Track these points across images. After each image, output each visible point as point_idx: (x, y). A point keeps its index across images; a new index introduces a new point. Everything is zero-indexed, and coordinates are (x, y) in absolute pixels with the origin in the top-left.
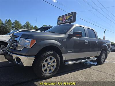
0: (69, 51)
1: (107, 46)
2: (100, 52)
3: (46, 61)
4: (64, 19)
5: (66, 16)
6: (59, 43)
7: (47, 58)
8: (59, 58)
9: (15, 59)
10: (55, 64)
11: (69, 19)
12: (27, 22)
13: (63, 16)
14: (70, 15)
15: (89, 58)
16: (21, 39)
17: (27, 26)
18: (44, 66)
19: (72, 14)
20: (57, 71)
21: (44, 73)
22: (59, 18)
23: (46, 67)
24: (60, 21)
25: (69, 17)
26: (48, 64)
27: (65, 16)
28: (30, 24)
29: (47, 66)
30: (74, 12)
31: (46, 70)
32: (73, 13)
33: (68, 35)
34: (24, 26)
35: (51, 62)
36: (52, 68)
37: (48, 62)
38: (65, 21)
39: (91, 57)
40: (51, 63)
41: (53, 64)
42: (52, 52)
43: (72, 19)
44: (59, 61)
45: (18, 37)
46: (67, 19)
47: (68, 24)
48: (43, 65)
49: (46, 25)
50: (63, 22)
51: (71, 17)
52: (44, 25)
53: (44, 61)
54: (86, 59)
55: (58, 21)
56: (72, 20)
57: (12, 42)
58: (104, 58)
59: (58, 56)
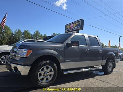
0: (67, 60)
1: (114, 55)
2: (106, 60)
3: (43, 70)
5: (73, 24)
6: (56, 52)
7: (44, 67)
8: (56, 67)
9: (13, 69)
10: (52, 73)
11: (76, 26)
13: (70, 24)
18: (40, 75)
20: (54, 80)
21: (40, 82)
22: (66, 26)
23: (42, 76)
24: (68, 29)
26: (45, 73)
29: (44, 75)
31: (42, 79)
32: (80, 20)
33: (65, 44)
34: (33, 35)
36: (49, 77)
37: (45, 71)
38: (72, 29)
40: (48, 72)
41: (50, 73)
42: (48, 61)
44: (57, 70)
50: (70, 30)
53: (40, 70)
55: (66, 29)
59: (55, 65)
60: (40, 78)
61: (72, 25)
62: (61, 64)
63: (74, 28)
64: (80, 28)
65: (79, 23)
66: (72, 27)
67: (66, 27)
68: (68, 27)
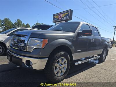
0: (78, 51)
3: (58, 62)
5: (62, 14)
6: (70, 42)
7: (59, 59)
8: (70, 59)
9: (25, 63)
10: (66, 65)
11: (65, 16)
12: (18, 20)
13: (59, 14)
14: (67, 12)
15: (93, 57)
16: (30, 38)
17: (18, 24)
19: (68, 12)
21: (56, 76)
22: (54, 15)
23: (58, 70)
24: (56, 18)
25: (65, 14)
26: (60, 66)
28: (21, 22)
29: (59, 68)
30: (70, 10)
33: (77, 34)
34: (15, 24)
35: (62, 64)
36: (63, 70)
37: (60, 63)
39: (94, 56)
41: (64, 66)
42: (63, 53)
43: (68, 17)
44: (70, 61)
45: (25, 36)
46: (64, 17)
48: (55, 67)
49: (39, 23)
50: (59, 20)
51: (67, 15)
53: (56, 63)
54: (91, 58)
55: (54, 18)
56: (68, 18)
57: (17, 42)
58: (105, 56)
59: (69, 56)
60: (55, 72)
62: (73, 55)
63: (62, 18)
64: (69, 18)
65: (69, 14)
66: (61, 17)
67: (54, 17)
68: (57, 17)
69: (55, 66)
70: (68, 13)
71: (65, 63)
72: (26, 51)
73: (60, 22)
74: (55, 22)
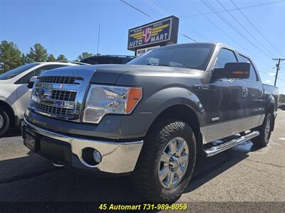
0: (213, 119)
2: (265, 115)
3: (168, 150)
4: (145, 35)
5: (152, 27)
7: (170, 143)
9: (80, 156)
11: (159, 34)
12: (36, 46)
13: (144, 28)
14: (164, 23)
15: (243, 134)
17: (38, 55)
19: (168, 22)
21: (163, 188)
22: (131, 32)
23: (166, 170)
24: (136, 39)
25: (160, 29)
26: (172, 160)
27: (149, 27)
28: (45, 51)
29: (170, 165)
30: (172, 16)
32: (171, 19)
34: (29, 56)
35: (177, 155)
36: (179, 171)
37: (172, 153)
38: (149, 41)
39: (246, 132)
40: (178, 158)
41: (181, 159)
43: (168, 35)
46: (156, 36)
47: (159, 47)
48: (161, 162)
49: (89, 53)
50: (143, 43)
52: (83, 54)
53: (164, 152)
54: (239, 137)
55: (131, 40)
56: (167, 38)
57: (52, 97)
58: (268, 130)
60: (161, 178)
61: (148, 31)
62: (202, 130)
63: (153, 39)
64: (169, 39)
65: (169, 27)
66: (148, 35)
67: (131, 36)
68: (138, 36)
69: (162, 159)
70: (167, 25)
71: (183, 154)
72: (82, 123)
73: (146, 49)
74: (135, 49)
